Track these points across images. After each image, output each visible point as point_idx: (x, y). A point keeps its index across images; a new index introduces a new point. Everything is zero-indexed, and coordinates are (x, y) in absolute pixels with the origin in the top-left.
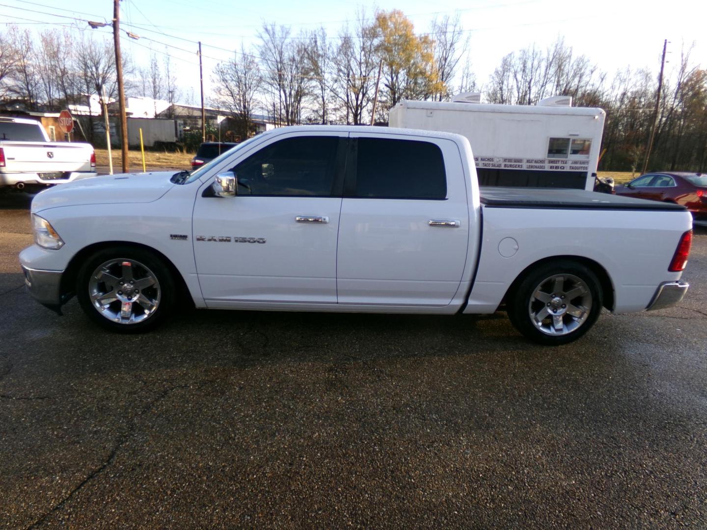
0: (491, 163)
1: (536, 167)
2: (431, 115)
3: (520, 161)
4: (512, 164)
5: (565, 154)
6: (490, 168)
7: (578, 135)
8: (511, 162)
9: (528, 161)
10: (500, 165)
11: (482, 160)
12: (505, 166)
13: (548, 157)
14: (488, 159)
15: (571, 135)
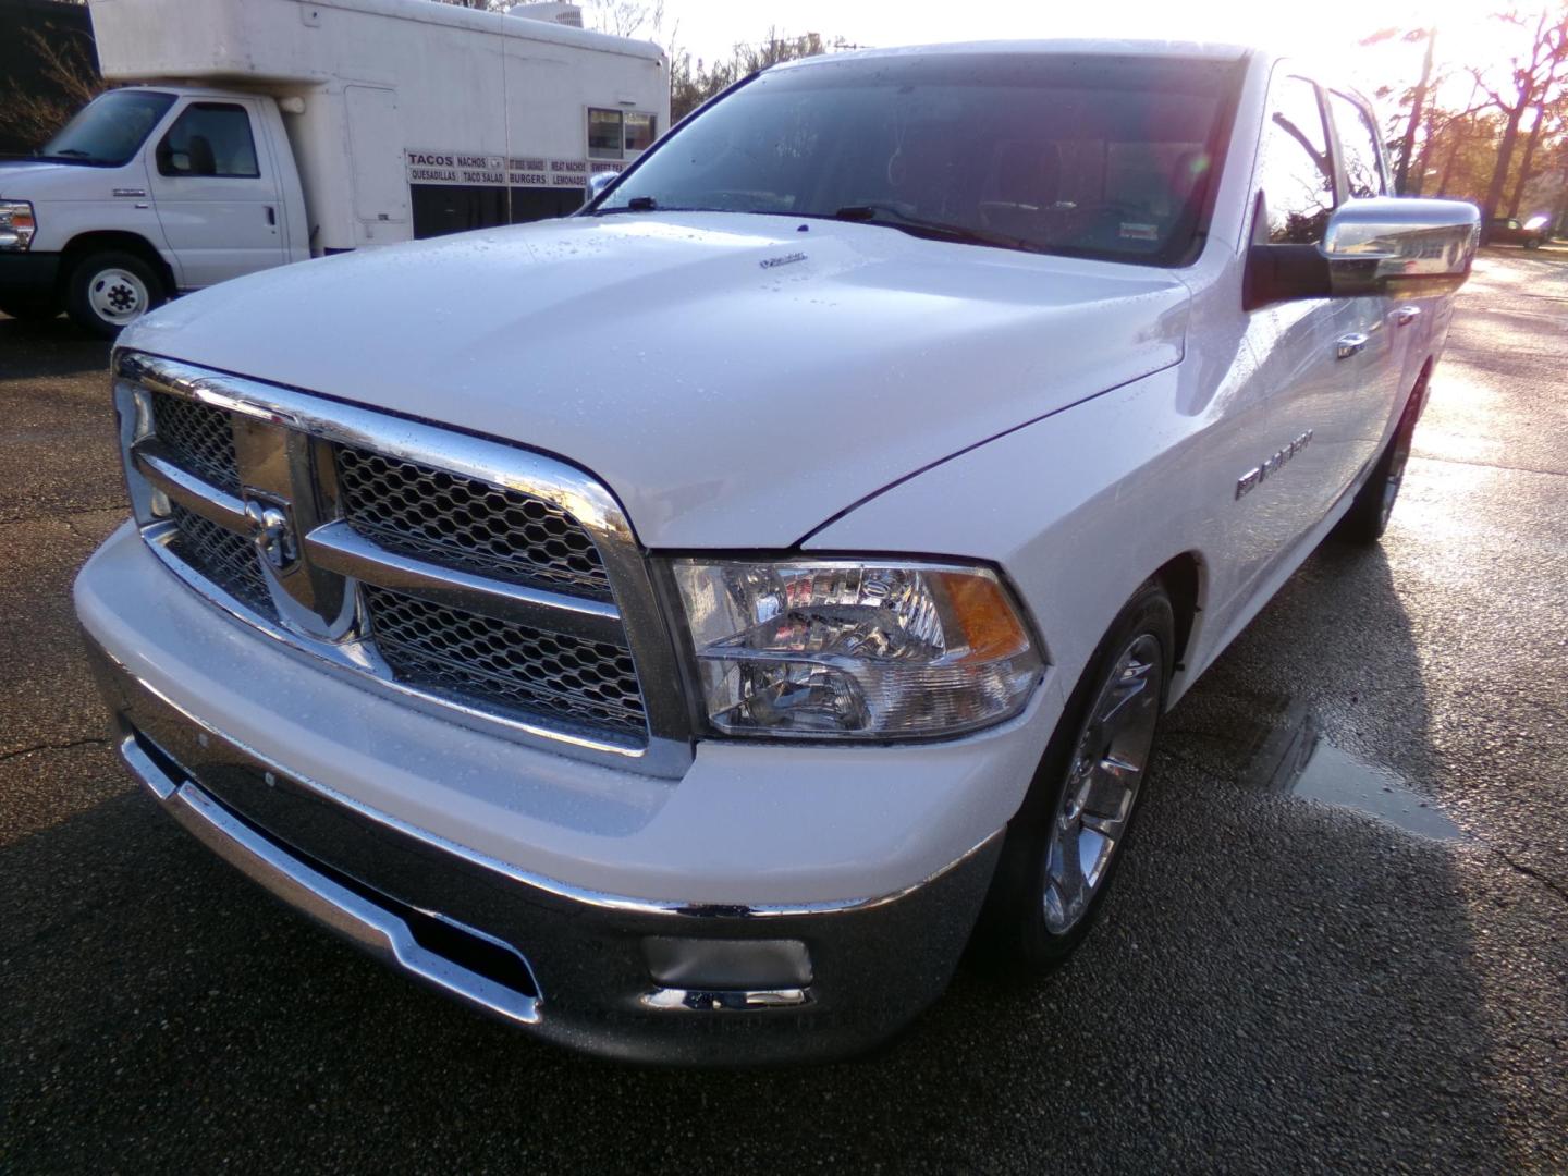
0: (481, 170)
1: (571, 181)
2: (314, 22)
3: (536, 164)
4: (526, 172)
5: (617, 148)
6: (482, 184)
7: (632, 104)
8: (522, 168)
9: (556, 166)
10: (499, 178)
11: (462, 162)
12: (512, 177)
13: (591, 155)
14: (474, 162)
15: (622, 103)
